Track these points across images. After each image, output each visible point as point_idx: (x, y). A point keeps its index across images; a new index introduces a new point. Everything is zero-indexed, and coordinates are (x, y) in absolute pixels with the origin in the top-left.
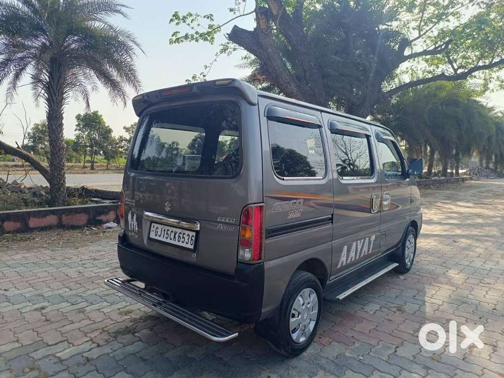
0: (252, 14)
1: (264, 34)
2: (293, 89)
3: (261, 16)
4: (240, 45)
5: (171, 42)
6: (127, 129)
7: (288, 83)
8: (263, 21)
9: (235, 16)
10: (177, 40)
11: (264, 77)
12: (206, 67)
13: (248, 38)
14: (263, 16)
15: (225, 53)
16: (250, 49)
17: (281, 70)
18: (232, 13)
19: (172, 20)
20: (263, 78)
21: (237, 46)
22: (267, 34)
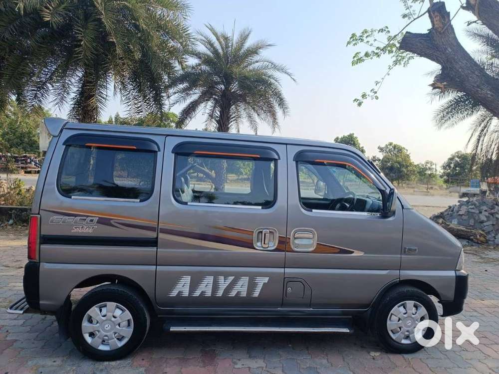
0: (425, 15)
1: (440, 33)
2: (487, 94)
3: (434, 14)
4: (414, 52)
5: (353, 64)
6: (381, 149)
7: (478, 86)
8: (437, 19)
9: (410, 21)
10: (360, 60)
11: (445, 83)
12: (377, 83)
13: (421, 43)
14: (436, 14)
15: (400, 64)
16: (426, 54)
17: (466, 72)
18: (407, 18)
19: (349, 43)
20: (444, 85)
21: (411, 54)
22: (443, 32)
